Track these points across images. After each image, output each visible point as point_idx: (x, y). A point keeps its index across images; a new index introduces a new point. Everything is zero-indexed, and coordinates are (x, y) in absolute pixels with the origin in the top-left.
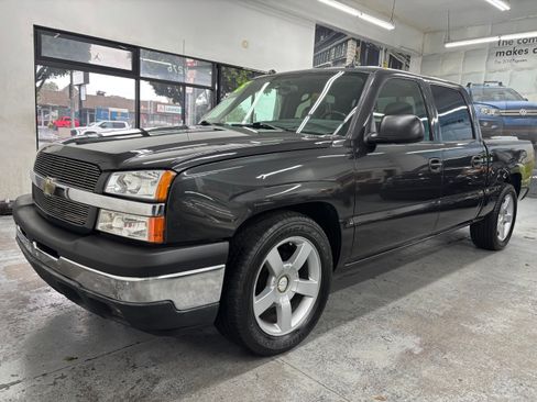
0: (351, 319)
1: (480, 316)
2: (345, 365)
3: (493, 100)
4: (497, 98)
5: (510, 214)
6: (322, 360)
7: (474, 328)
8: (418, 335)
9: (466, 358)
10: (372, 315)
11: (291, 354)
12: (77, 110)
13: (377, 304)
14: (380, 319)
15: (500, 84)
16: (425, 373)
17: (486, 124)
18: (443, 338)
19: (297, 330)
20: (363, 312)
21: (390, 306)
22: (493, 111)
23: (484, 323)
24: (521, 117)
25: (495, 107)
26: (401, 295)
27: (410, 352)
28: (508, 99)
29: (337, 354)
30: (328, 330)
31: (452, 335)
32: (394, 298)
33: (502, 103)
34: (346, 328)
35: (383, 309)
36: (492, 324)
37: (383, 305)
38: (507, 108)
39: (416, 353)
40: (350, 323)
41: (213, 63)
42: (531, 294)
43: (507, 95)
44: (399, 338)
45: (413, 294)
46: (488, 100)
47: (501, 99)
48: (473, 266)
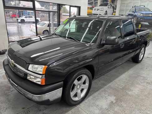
0: (97, 91)
1: (132, 88)
2: (95, 108)
3: (142, 11)
4: (143, 11)
5: (143, 52)
6: (89, 106)
7: (130, 93)
8: (115, 96)
9: (127, 104)
10: (103, 89)
11: (81, 104)
12: (18, 12)
13: (104, 85)
14: (105, 91)
15: (144, 6)
16: (116, 109)
17: (139, 19)
18: (121, 97)
19: (82, 98)
20: (101, 88)
21: (108, 85)
22: (142, 15)
23: (133, 91)
24: (150, 17)
25: (142, 13)
26: (111, 81)
27: (112, 102)
28: (146, 11)
29: (93, 103)
30: (91, 95)
31: (124, 96)
32: (109, 83)
33: (145, 12)
34: (96, 94)
35: (106, 87)
36: (135, 91)
37: (106, 85)
38: (146, 14)
39: (114, 102)
40: (97, 92)
41: (57, 4)
42: (146, 79)
43: (146, 10)
44: (110, 97)
45: (114, 81)
46: (140, 11)
47: (144, 11)
48: (131, 69)
